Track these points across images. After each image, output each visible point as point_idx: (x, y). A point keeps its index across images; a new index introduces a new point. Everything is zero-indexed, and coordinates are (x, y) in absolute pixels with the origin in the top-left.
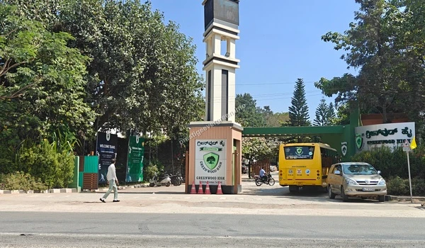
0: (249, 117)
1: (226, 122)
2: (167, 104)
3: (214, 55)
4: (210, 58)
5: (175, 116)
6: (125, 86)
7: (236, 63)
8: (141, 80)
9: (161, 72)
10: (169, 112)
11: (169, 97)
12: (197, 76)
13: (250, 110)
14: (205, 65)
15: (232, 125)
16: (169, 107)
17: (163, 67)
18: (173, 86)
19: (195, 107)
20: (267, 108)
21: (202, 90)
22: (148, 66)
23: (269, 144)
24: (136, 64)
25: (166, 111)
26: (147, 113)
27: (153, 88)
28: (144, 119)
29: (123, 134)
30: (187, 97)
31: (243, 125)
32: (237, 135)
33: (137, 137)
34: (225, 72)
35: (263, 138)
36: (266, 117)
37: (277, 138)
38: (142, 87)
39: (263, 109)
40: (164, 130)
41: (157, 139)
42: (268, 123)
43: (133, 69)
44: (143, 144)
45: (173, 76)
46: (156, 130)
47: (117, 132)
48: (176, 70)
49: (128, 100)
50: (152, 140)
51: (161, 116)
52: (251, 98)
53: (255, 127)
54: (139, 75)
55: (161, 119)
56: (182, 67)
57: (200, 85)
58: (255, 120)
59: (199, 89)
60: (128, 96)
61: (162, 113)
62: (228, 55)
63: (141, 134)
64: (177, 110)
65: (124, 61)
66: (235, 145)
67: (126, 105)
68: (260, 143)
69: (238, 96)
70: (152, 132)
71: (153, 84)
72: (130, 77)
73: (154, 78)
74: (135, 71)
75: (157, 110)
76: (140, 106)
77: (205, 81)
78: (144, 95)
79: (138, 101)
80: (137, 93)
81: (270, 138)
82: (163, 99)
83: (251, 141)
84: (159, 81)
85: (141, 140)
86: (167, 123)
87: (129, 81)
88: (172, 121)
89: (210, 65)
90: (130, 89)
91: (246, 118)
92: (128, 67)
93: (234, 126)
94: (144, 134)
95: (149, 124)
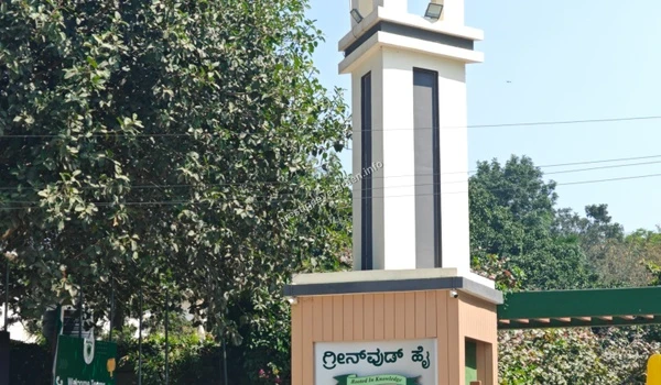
0: (529, 247)
1: (434, 273)
2: (201, 208)
3: (384, 13)
4: (367, 24)
5: (235, 252)
6: (38, 142)
7: (467, 43)
8: (100, 116)
9: (176, 81)
10: (212, 237)
11: (210, 180)
12: (317, 96)
13: (531, 222)
14: (348, 51)
15: (456, 282)
16: (212, 217)
17: (183, 64)
18: (225, 135)
19: (314, 216)
20: (598, 212)
21: (339, 148)
22: (124, 60)
23: (608, 354)
24: (79, 53)
25: (199, 233)
26: (126, 245)
27: (147, 146)
28: (114, 267)
29: (32, 329)
30: (281, 176)
31: (503, 281)
32: (478, 323)
33: (89, 339)
34: (426, 78)
35: (586, 333)
36: (595, 249)
37: (640, 332)
38: (103, 143)
39: (583, 215)
40: (193, 310)
41: (168, 346)
42: (603, 272)
43: (69, 74)
44: (111, 365)
45: (223, 96)
46: (165, 311)
47: (9, 321)
48: (235, 75)
49: (47, 194)
50: (148, 349)
51: (182, 256)
52: (535, 173)
53: (552, 287)
54: (93, 99)
55: (179, 266)
56: (259, 60)
57: (332, 130)
58: (551, 259)
59: (327, 146)
60: (51, 177)
61: (185, 241)
62: (434, 12)
63: (107, 328)
64: (242, 227)
65: (33, 45)
66: (471, 361)
67: (40, 213)
68: (575, 351)
69: (483, 168)
70: (147, 315)
71: (149, 130)
72: (55, 104)
73: (148, 108)
74: (74, 82)
75: (165, 232)
76: (96, 217)
77: (349, 115)
78: (111, 172)
79: (88, 196)
80: (86, 168)
81: (613, 330)
82: (186, 189)
83: (539, 343)
84: (168, 117)
85: (106, 348)
86: (202, 280)
87: (53, 120)
88: (227, 273)
89: (365, 53)
90: (55, 152)
91: (515, 251)
92: (49, 66)
93: (466, 288)
94: (117, 323)
95: (135, 286)
